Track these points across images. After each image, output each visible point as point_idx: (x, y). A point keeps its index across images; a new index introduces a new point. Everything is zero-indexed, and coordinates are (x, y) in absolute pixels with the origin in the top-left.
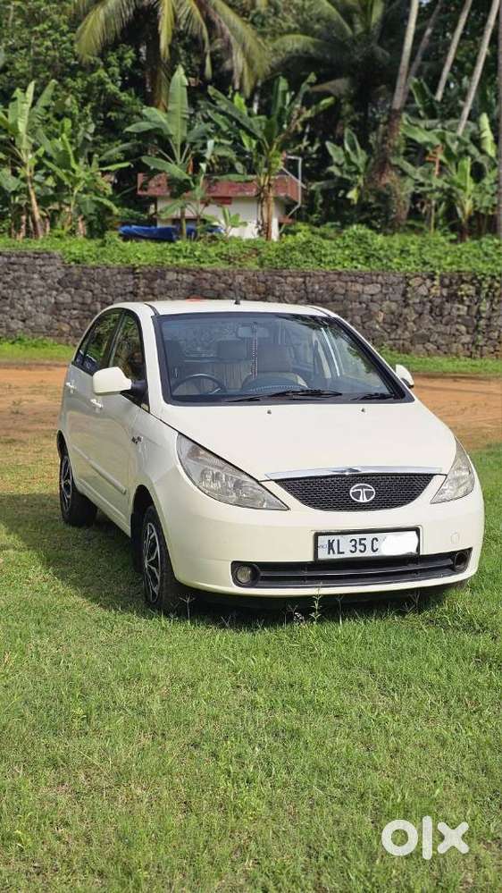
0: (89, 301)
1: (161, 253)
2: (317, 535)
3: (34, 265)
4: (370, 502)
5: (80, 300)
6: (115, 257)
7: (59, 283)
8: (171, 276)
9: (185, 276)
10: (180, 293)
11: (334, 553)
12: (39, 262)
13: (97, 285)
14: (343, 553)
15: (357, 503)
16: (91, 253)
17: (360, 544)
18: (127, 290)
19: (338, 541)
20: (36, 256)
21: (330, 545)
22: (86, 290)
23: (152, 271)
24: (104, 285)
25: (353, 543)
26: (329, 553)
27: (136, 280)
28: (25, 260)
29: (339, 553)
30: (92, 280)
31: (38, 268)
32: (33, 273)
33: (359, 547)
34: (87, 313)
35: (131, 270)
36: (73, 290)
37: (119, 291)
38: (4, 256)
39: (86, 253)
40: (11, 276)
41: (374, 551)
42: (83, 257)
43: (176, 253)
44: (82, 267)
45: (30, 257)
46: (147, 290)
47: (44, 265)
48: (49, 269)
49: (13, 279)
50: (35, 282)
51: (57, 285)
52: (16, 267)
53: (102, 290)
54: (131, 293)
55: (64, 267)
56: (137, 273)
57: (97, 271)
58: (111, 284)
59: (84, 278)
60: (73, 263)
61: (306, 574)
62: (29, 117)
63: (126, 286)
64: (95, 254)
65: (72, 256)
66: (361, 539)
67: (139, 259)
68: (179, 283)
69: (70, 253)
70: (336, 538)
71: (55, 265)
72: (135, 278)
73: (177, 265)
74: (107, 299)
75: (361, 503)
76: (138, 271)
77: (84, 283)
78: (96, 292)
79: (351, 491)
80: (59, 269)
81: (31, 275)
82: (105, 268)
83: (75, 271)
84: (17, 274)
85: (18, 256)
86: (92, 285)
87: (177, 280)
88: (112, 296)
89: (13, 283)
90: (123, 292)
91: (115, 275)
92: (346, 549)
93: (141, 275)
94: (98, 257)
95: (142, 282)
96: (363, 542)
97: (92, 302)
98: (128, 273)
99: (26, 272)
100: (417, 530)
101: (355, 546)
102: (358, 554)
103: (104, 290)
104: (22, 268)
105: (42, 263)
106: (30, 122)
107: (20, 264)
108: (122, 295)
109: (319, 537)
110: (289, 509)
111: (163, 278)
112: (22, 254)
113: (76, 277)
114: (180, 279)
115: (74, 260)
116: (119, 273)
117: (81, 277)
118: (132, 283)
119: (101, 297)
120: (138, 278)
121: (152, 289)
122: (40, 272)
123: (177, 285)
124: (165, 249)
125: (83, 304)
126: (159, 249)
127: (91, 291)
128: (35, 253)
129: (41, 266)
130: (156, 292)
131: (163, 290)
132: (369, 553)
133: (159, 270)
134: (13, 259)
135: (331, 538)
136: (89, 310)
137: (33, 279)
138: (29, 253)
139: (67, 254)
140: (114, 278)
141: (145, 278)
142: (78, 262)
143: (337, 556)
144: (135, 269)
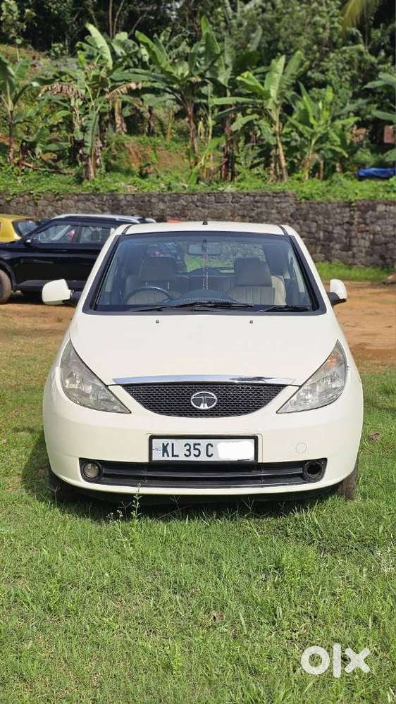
0: (314, 230)
1: (376, 190)
2: (152, 437)
3: (272, 202)
4: (211, 410)
5: (307, 230)
6: (337, 193)
7: (291, 216)
8: (381, 208)
9: (392, 208)
10: (388, 223)
11: (168, 456)
12: (277, 200)
13: (321, 217)
14: (178, 456)
15: (197, 410)
16: (318, 192)
17: (195, 449)
18: (344, 221)
19: (173, 444)
20: (275, 195)
21: (165, 449)
22: (313, 221)
23: (366, 204)
24: (326, 216)
25: (188, 447)
26: (163, 456)
27: (352, 212)
28: (266, 199)
29: (173, 456)
30: (318, 213)
31: (276, 204)
32: (272, 209)
33: (193, 452)
34: (312, 240)
35: (348, 204)
36: (302, 222)
37: (338, 221)
38: (251, 196)
39: (314, 192)
40: (255, 212)
41: (210, 456)
42: (311, 194)
43: (389, 189)
44: (310, 203)
45: (269, 196)
46: (361, 220)
47: (280, 202)
48: (284, 205)
49: (257, 214)
50: (273, 216)
51: (289, 218)
52: (259, 204)
53: (324, 221)
54: (347, 223)
55: (295, 203)
56: (353, 207)
57: (321, 205)
58: (332, 215)
59: (311, 212)
60: (303, 200)
61: (145, 473)
62: (280, 84)
63: (344, 217)
64: (322, 192)
65: (303, 195)
66: (195, 445)
67: (357, 194)
68: (387, 214)
69: (302, 192)
70: (170, 441)
71: (288, 202)
72: (351, 211)
73: (387, 199)
74: (328, 228)
75: (201, 410)
76: (353, 204)
77: (311, 216)
78: (319, 222)
79: (193, 398)
80: (291, 205)
81: (270, 210)
82: (327, 203)
83: (304, 206)
84: (260, 210)
85: (261, 196)
86: (317, 217)
87: (386, 211)
88: (332, 225)
89: (256, 217)
90: (342, 222)
91: (335, 209)
92: (181, 453)
93: (356, 209)
94: (323, 194)
95: (357, 214)
96: (197, 447)
97: (316, 232)
98: (346, 207)
99: (267, 208)
100: (255, 438)
101: (189, 450)
102: (192, 458)
103: (327, 221)
104: (263, 205)
105: (278, 201)
106: (280, 88)
107: (262, 202)
108: (340, 225)
109: (154, 440)
110: (131, 412)
111: (374, 210)
112: (264, 194)
113: (304, 212)
114: (388, 210)
115: (304, 198)
116: (338, 207)
117: (308, 211)
118: (349, 215)
119: (324, 227)
120: (354, 210)
121: (365, 219)
122: (277, 208)
123: (385, 215)
124: (380, 186)
125: (309, 233)
126: (375, 186)
127: (316, 222)
128: (274, 193)
129: (278, 203)
130: (368, 221)
131: (374, 220)
132: (203, 458)
133: (371, 204)
134: (257, 198)
135: (165, 441)
136: (314, 238)
137: (272, 213)
138: (269, 192)
139: (300, 193)
140: (334, 211)
141: (359, 210)
142: (308, 199)
143: (171, 458)
144: (352, 203)
